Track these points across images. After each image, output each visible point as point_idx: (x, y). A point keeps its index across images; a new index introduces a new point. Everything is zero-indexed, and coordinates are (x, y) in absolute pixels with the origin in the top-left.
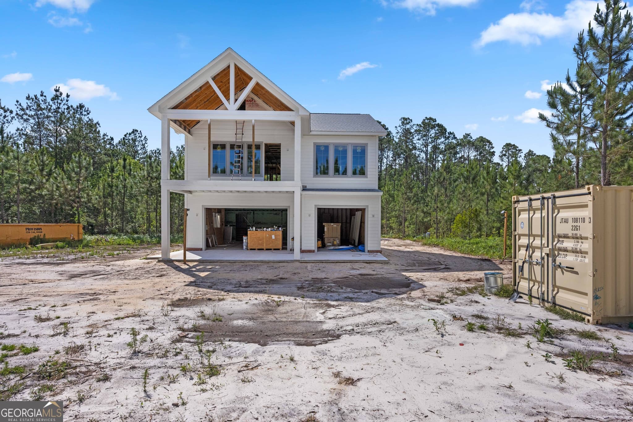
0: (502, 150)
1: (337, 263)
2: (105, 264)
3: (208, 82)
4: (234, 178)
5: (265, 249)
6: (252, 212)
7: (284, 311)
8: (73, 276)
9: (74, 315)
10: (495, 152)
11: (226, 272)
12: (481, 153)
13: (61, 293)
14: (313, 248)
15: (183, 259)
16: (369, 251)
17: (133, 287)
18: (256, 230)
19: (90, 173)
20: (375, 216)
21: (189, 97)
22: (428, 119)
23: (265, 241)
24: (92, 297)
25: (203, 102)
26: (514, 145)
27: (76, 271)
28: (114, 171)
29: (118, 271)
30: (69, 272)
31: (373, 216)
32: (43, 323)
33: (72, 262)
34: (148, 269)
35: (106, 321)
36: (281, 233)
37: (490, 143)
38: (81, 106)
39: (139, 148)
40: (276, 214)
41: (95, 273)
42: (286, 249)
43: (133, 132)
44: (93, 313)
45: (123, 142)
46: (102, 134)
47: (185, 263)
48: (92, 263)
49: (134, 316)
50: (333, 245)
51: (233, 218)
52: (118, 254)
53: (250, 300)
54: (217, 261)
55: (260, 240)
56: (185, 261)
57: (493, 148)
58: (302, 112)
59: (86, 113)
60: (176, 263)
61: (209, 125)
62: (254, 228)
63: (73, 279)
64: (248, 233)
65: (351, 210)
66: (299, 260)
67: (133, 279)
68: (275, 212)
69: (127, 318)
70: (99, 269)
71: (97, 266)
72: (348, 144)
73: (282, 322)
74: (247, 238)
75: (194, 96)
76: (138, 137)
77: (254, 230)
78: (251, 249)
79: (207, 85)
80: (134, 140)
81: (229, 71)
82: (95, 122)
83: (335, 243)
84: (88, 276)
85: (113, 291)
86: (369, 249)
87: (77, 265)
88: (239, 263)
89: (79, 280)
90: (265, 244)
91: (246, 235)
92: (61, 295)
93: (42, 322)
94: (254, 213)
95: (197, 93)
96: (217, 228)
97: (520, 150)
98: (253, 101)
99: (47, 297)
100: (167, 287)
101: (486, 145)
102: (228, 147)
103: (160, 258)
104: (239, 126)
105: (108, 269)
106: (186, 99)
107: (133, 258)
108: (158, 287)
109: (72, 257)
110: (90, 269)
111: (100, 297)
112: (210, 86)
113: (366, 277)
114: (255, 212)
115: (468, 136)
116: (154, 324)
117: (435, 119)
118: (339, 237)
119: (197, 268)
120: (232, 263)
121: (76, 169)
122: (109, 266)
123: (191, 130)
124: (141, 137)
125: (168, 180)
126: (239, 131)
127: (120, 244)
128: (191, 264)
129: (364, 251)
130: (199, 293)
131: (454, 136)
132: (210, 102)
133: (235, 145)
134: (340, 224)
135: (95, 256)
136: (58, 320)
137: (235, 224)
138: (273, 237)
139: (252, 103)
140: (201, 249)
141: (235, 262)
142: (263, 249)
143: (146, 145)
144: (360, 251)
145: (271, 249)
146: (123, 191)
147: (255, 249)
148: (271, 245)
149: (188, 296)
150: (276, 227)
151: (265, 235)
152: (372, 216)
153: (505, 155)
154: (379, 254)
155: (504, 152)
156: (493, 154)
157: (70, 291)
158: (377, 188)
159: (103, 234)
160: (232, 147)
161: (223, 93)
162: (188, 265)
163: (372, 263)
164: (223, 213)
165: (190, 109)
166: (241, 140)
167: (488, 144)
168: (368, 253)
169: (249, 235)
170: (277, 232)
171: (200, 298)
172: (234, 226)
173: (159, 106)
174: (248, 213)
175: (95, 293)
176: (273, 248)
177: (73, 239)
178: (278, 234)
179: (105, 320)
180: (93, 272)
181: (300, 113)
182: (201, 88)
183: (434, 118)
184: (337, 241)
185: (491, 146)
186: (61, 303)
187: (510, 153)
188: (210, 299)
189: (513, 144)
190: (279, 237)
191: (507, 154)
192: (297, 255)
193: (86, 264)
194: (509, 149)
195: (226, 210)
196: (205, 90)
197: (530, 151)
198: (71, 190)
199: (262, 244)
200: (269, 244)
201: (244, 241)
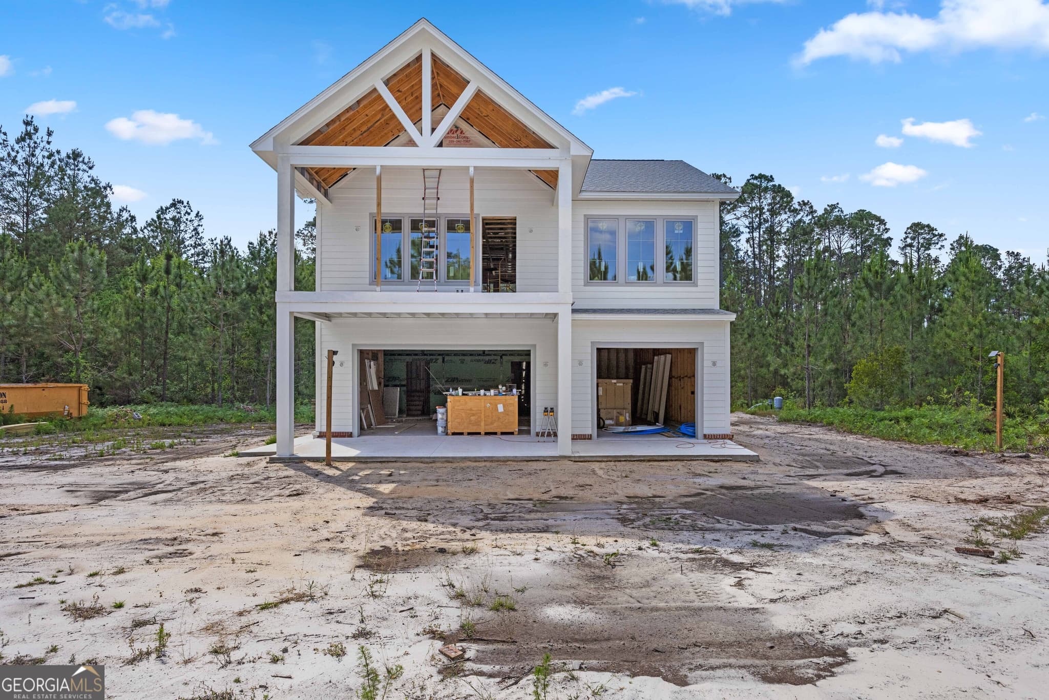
0: (904, 236)
1: (649, 461)
2: (156, 467)
3: (375, 90)
4: (422, 288)
5: (483, 433)
6: (440, 358)
7: (636, 580)
8: (100, 497)
9: (153, 597)
10: (891, 239)
11: (426, 483)
12: (863, 242)
13: (97, 539)
14: (588, 432)
15: (324, 455)
16: (705, 437)
17: (253, 522)
18: (463, 394)
19: (102, 282)
20: (718, 365)
21: (333, 121)
22: (756, 178)
23: (483, 417)
24: (171, 549)
25: (359, 132)
26: (928, 226)
27: (100, 484)
28: (147, 278)
29: (193, 484)
30: (86, 486)
31: (714, 364)
32: (88, 623)
33: (82, 465)
34: (257, 479)
35: (241, 614)
36: (517, 399)
37: (882, 222)
38: (76, 155)
39: (187, 236)
40: (489, 362)
41: (147, 490)
42: (528, 432)
43: (173, 205)
44: (196, 591)
45: (156, 225)
46: (115, 209)
47: (329, 465)
48: (126, 466)
49: (300, 598)
50: (618, 424)
51: (400, 369)
52: (171, 446)
53: (537, 551)
54: (396, 460)
55: (473, 415)
56: (328, 460)
57: (887, 230)
58: (576, 150)
59: (85, 167)
60: (310, 464)
61: (379, 179)
62: (460, 390)
63: (102, 503)
64: (448, 400)
65: (638, 352)
66: (570, 457)
67: (238, 502)
68: (487, 358)
69: (285, 605)
70: (148, 479)
71: (140, 472)
72: (656, 217)
73: (657, 609)
74: (447, 410)
75: (343, 119)
76: (183, 213)
77: (460, 394)
78: (454, 434)
79: (373, 96)
80: (177, 221)
81: (421, 66)
82: (103, 184)
83: (622, 419)
84: (132, 494)
85: (211, 531)
86: (706, 432)
87: (94, 469)
88: (442, 462)
89: (118, 506)
90: (482, 424)
91: (444, 404)
92: (98, 545)
93: (86, 618)
94: (443, 359)
95: (351, 113)
96: (373, 391)
97: (941, 235)
98: (459, 132)
99: (66, 550)
100: (328, 522)
101: (873, 225)
102: (406, 225)
103: (275, 453)
104: (431, 183)
105: (169, 478)
106: (328, 125)
107: (208, 453)
108: (309, 521)
109: (77, 452)
110: (128, 478)
111: (190, 547)
112: (380, 97)
113: (740, 492)
114: (447, 358)
115: (836, 208)
116: (362, 621)
117: (771, 176)
118: (629, 407)
119: (360, 474)
120: (427, 463)
121: (73, 275)
122: (166, 472)
123: (330, 191)
124: (189, 214)
125: (290, 291)
126: (431, 193)
127: (164, 425)
128: (346, 466)
129: (693, 436)
130: (409, 535)
131: (811, 207)
132: (371, 132)
133: (422, 221)
134: (631, 381)
135: (124, 449)
136: (122, 611)
137: (404, 383)
138: (501, 408)
139: (455, 135)
140: (350, 435)
141: (433, 460)
142: (479, 434)
143: (200, 229)
144: (685, 435)
145: (495, 433)
146: (164, 319)
147: (462, 434)
148: (495, 425)
149: (388, 543)
150: (504, 388)
151: (483, 404)
152: (711, 364)
153: (911, 245)
154: (729, 441)
155: (909, 241)
156: (887, 242)
157: (113, 532)
158: (717, 307)
159: (125, 405)
160: (415, 225)
161: (406, 110)
162: (337, 468)
163: (723, 461)
164: (381, 358)
165: (336, 145)
166: (434, 211)
167: (877, 223)
168: (705, 441)
169: (449, 405)
170: (507, 397)
171: (418, 546)
172: (404, 386)
173: (274, 138)
174: (432, 360)
175: (175, 539)
176: (499, 431)
177: (68, 415)
178: (511, 402)
179: (237, 610)
180: (140, 486)
181: (571, 153)
182: (358, 102)
183: (768, 174)
184: (627, 416)
185: (882, 227)
186: (108, 566)
187: (921, 241)
188: (442, 551)
189: (925, 223)
190: (511, 408)
191: (915, 244)
192: (564, 446)
193: (116, 468)
194: (920, 234)
195: (387, 353)
196: (365, 107)
197: (961, 237)
198: (63, 317)
199: (477, 423)
200: (492, 423)
201: (440, 416)
